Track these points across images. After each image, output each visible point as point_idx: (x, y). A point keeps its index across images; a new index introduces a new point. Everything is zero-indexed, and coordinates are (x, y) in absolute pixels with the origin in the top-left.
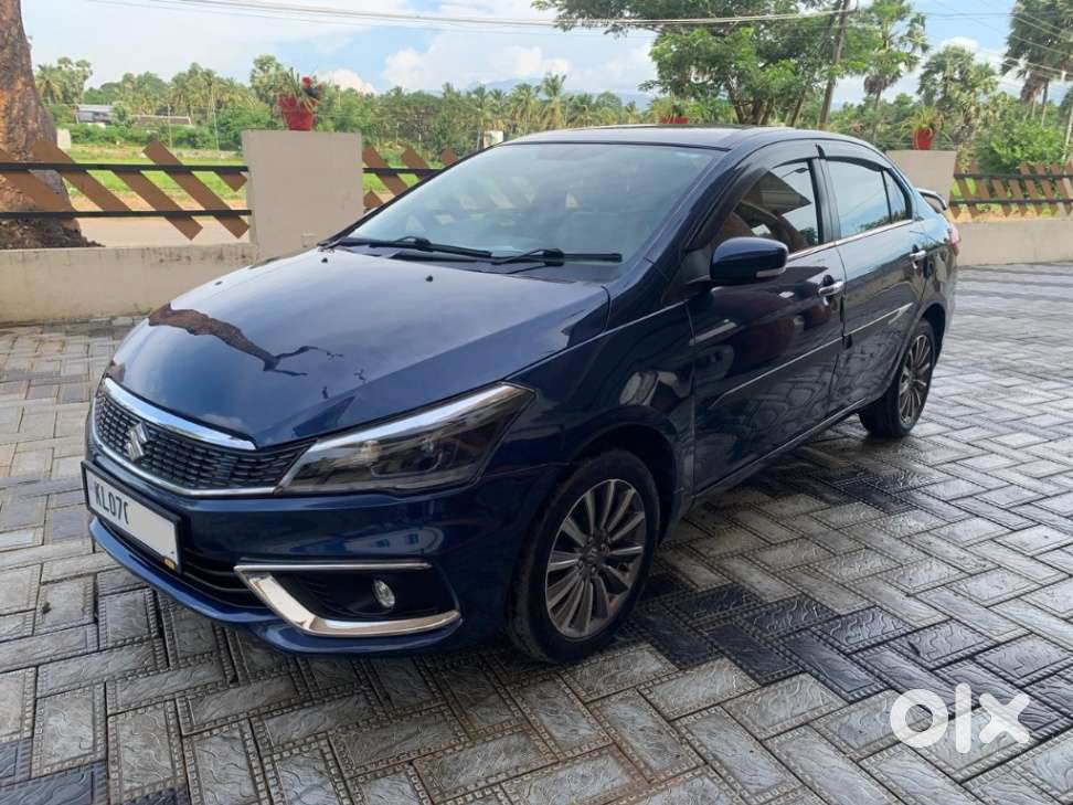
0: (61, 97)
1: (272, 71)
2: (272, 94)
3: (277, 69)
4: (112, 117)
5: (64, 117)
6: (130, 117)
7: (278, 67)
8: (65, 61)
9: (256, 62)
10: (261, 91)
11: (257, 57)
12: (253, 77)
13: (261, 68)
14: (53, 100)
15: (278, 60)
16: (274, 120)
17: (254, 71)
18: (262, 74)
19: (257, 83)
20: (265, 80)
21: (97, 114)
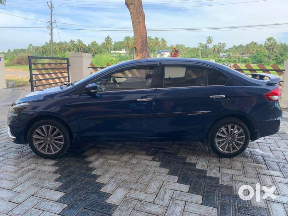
0: (217, 52)
1: (272, 41)
2: (270, 48)
3: (273, 41)
4: (227, 56)
5: (217, 57)
6: (231, 56)
7: (274, 40)
8: (220, 43)
9: (267, 39)
10: (267, 47)
11: (268, 38)
12: (265, 43)
13: (268, 41)
14: (215, 53)
15: (274, 38)
16: (270, 55)
17: (266, 42)
18: (268, 42)
19: (266, 45)
20: (269, 44)
21: (224, 55)
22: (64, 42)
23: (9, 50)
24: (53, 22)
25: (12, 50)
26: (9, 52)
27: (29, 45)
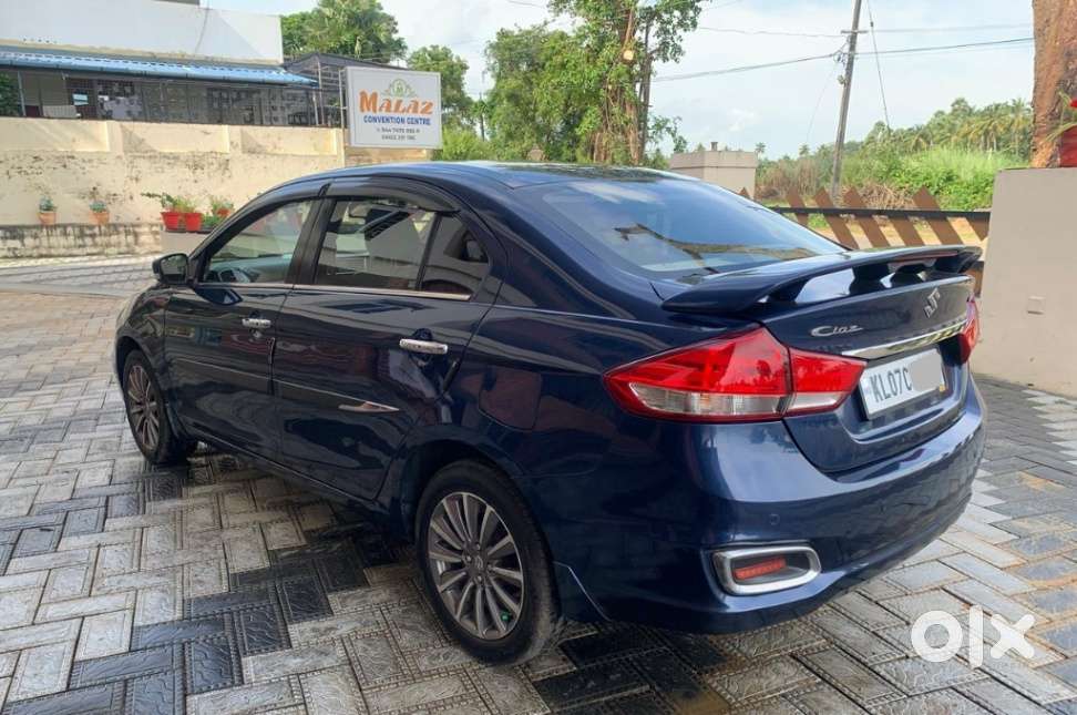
22: (1010, 104)
23: (805, 150)
24: (861, 32)
25: (813, 150)
26: (804, 155)
27: (872, 128)
